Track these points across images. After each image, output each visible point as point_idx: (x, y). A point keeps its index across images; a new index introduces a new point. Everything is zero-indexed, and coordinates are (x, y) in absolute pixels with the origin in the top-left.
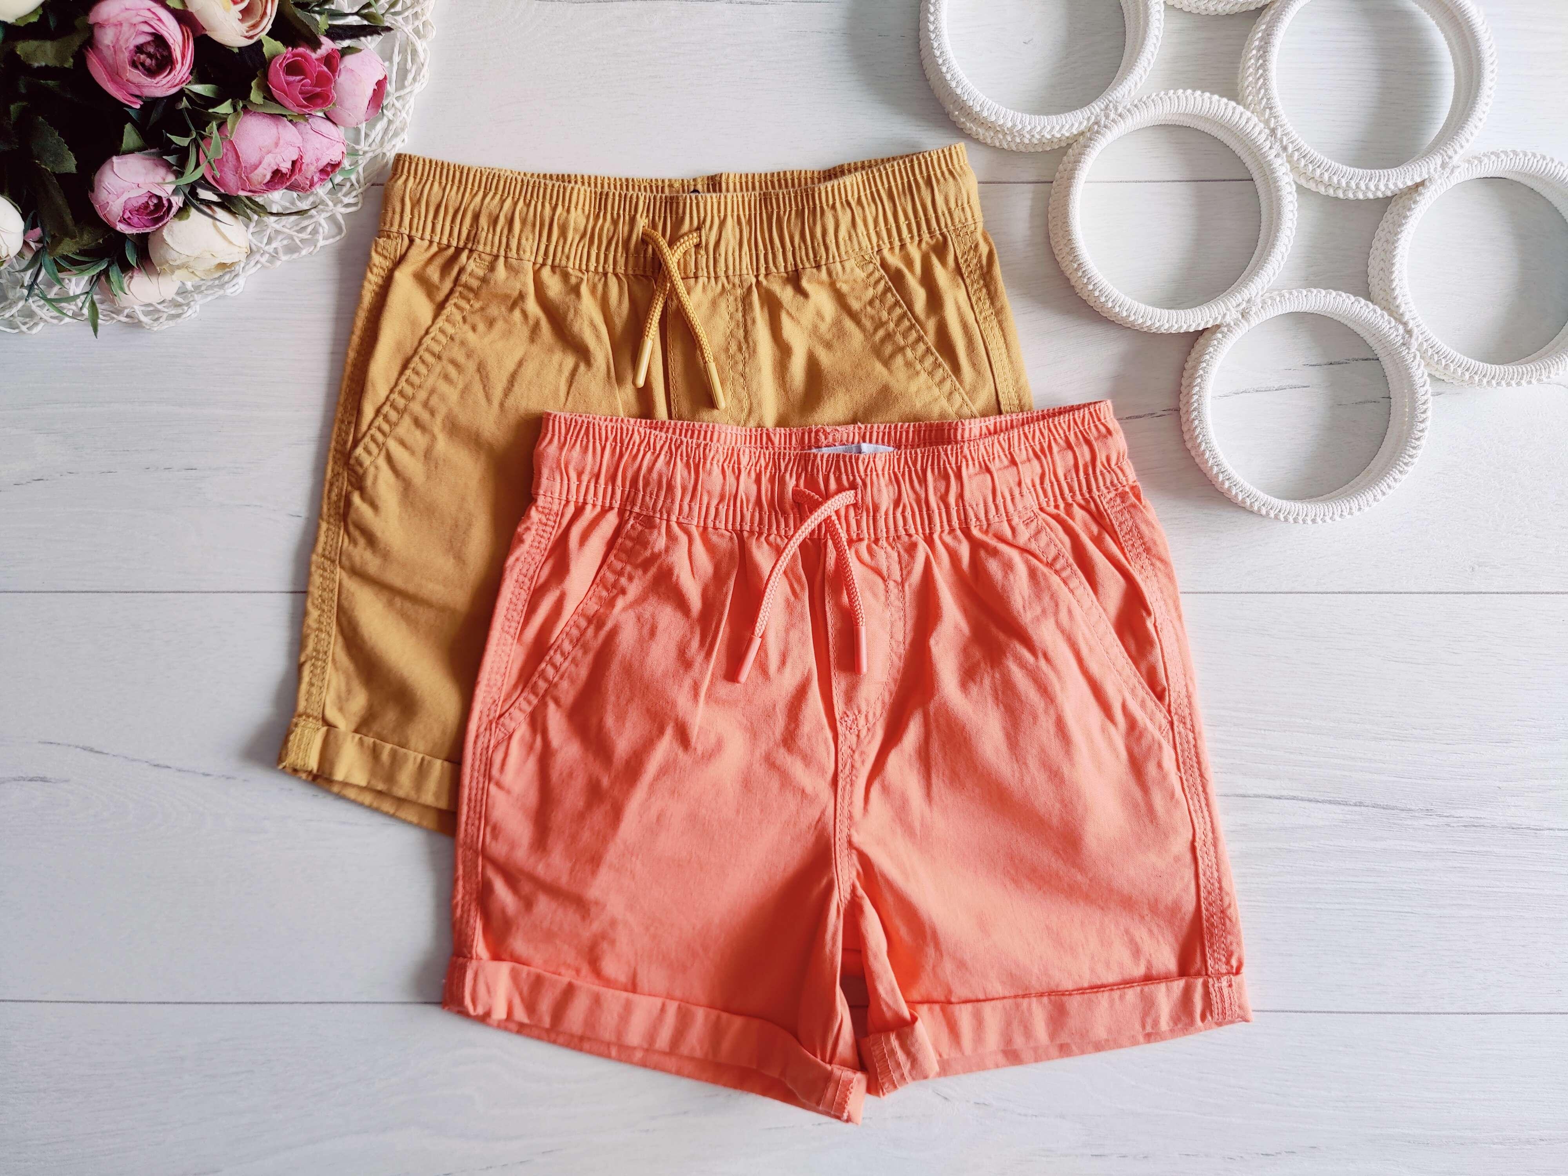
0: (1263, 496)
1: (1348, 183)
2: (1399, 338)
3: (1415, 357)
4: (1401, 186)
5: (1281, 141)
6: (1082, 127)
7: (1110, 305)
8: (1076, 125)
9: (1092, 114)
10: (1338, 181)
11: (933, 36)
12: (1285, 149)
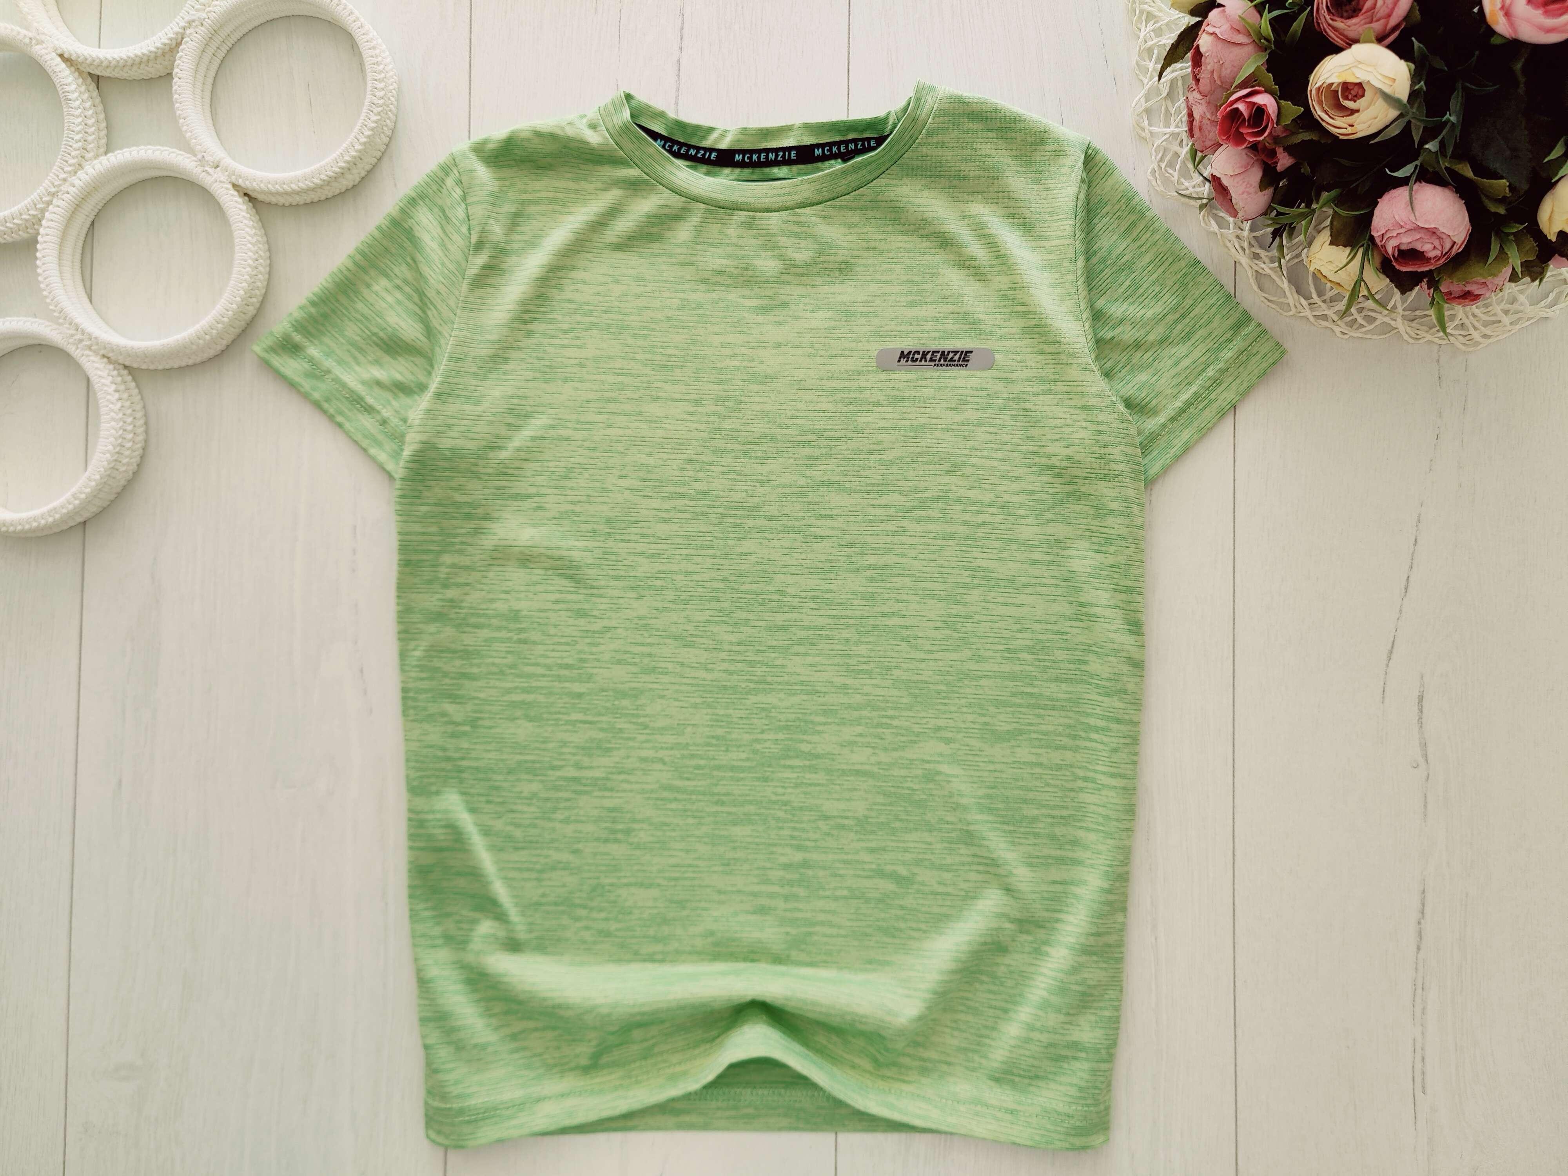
0: (369, 97)
1: (78, 117)
2: (198, 30)
3: (210, 12)
4: (67, 72)
5: (60, 185)
6: (97, 359)
7: (245, 284)
8: (96, 365)
9: (83, 355)
10: (78, 125)
11: (57, 516)
12: (65, 180)
